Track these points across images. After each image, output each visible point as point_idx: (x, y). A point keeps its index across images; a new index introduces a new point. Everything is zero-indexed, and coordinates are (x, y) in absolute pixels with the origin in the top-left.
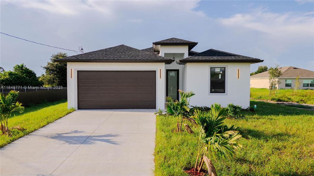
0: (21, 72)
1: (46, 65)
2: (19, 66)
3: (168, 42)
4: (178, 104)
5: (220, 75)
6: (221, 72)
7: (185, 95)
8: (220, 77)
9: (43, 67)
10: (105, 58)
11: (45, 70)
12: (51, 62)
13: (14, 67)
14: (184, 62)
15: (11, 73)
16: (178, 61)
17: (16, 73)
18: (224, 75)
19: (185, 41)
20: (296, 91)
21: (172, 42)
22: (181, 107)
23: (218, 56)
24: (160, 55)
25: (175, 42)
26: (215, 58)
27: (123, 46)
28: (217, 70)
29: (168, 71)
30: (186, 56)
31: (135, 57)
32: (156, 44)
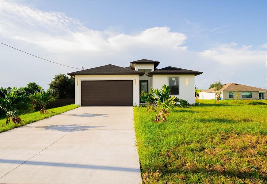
0: (33, 88)
1: (50, 83)
2: (31, 83)
3: (141, 61)
4: (148, 95)
5: (175, 83)
6: (176, 81)
7: (153, 90)
8: (175, 84)
9: (48, 84)
10: (100, 72)
11: (50, 86)
12: (54, 81)
13: (28, 85)
14: (151, 74)
15: (26, 88)
16: (147, 74)
17: (29, 89)
18: (178, 83)
19: (152, 61)
20: (236, 100)
21: (143, 61)
22: (149, 97)
23: (174, 70)
24: (135, 70)
25: (145, 62)
26: (171, 71)
27: (110, 65)
28: (173, 79)
29: (140, 82)
30: (153, 70)
31: (119, 72)
32: (133, 63)
